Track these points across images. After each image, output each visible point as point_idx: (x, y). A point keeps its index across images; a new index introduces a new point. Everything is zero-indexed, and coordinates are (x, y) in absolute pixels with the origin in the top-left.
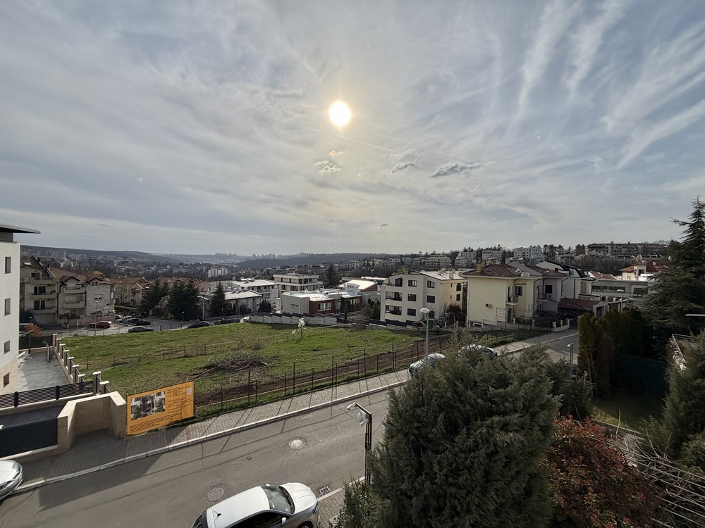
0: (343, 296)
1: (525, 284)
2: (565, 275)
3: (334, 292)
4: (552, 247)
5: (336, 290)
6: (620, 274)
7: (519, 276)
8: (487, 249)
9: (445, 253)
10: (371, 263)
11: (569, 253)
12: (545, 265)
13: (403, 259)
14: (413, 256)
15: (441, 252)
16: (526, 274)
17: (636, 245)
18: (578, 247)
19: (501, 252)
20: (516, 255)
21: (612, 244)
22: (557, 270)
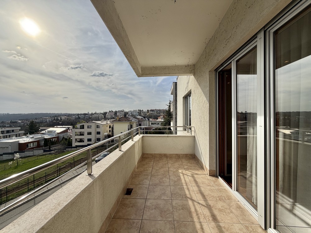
0: (45, 138)
1: (133, 124)
2: (144, 120)
3: (38, 136)
4: (140, 110)
5: (39, 135)
6: (157, 119)
7: (131, 121)
8: (119, 111)
9: (101, 113)
10: (59, 118)
11: (145, 112)
12: (139, 117)
13: (79, 116)
14: (85, 114)
15: (99, 112)
16: (134, 120)
17: (161, 110)
18: (148, 110)
19: (124, 112)
20: (129, 113)
21: (156, 110)
22: (142, 118)
